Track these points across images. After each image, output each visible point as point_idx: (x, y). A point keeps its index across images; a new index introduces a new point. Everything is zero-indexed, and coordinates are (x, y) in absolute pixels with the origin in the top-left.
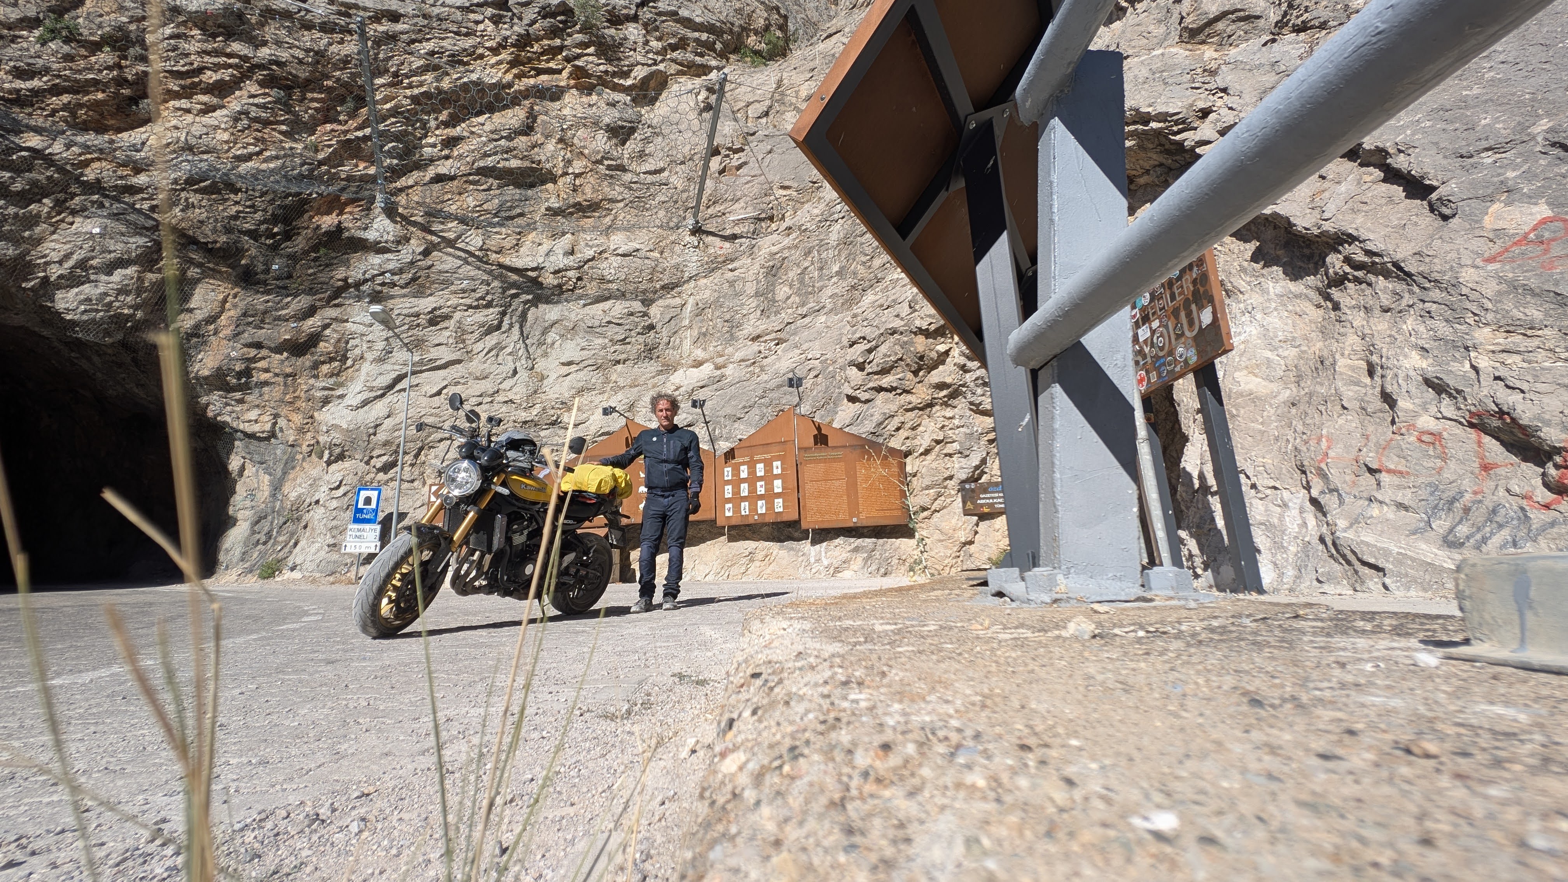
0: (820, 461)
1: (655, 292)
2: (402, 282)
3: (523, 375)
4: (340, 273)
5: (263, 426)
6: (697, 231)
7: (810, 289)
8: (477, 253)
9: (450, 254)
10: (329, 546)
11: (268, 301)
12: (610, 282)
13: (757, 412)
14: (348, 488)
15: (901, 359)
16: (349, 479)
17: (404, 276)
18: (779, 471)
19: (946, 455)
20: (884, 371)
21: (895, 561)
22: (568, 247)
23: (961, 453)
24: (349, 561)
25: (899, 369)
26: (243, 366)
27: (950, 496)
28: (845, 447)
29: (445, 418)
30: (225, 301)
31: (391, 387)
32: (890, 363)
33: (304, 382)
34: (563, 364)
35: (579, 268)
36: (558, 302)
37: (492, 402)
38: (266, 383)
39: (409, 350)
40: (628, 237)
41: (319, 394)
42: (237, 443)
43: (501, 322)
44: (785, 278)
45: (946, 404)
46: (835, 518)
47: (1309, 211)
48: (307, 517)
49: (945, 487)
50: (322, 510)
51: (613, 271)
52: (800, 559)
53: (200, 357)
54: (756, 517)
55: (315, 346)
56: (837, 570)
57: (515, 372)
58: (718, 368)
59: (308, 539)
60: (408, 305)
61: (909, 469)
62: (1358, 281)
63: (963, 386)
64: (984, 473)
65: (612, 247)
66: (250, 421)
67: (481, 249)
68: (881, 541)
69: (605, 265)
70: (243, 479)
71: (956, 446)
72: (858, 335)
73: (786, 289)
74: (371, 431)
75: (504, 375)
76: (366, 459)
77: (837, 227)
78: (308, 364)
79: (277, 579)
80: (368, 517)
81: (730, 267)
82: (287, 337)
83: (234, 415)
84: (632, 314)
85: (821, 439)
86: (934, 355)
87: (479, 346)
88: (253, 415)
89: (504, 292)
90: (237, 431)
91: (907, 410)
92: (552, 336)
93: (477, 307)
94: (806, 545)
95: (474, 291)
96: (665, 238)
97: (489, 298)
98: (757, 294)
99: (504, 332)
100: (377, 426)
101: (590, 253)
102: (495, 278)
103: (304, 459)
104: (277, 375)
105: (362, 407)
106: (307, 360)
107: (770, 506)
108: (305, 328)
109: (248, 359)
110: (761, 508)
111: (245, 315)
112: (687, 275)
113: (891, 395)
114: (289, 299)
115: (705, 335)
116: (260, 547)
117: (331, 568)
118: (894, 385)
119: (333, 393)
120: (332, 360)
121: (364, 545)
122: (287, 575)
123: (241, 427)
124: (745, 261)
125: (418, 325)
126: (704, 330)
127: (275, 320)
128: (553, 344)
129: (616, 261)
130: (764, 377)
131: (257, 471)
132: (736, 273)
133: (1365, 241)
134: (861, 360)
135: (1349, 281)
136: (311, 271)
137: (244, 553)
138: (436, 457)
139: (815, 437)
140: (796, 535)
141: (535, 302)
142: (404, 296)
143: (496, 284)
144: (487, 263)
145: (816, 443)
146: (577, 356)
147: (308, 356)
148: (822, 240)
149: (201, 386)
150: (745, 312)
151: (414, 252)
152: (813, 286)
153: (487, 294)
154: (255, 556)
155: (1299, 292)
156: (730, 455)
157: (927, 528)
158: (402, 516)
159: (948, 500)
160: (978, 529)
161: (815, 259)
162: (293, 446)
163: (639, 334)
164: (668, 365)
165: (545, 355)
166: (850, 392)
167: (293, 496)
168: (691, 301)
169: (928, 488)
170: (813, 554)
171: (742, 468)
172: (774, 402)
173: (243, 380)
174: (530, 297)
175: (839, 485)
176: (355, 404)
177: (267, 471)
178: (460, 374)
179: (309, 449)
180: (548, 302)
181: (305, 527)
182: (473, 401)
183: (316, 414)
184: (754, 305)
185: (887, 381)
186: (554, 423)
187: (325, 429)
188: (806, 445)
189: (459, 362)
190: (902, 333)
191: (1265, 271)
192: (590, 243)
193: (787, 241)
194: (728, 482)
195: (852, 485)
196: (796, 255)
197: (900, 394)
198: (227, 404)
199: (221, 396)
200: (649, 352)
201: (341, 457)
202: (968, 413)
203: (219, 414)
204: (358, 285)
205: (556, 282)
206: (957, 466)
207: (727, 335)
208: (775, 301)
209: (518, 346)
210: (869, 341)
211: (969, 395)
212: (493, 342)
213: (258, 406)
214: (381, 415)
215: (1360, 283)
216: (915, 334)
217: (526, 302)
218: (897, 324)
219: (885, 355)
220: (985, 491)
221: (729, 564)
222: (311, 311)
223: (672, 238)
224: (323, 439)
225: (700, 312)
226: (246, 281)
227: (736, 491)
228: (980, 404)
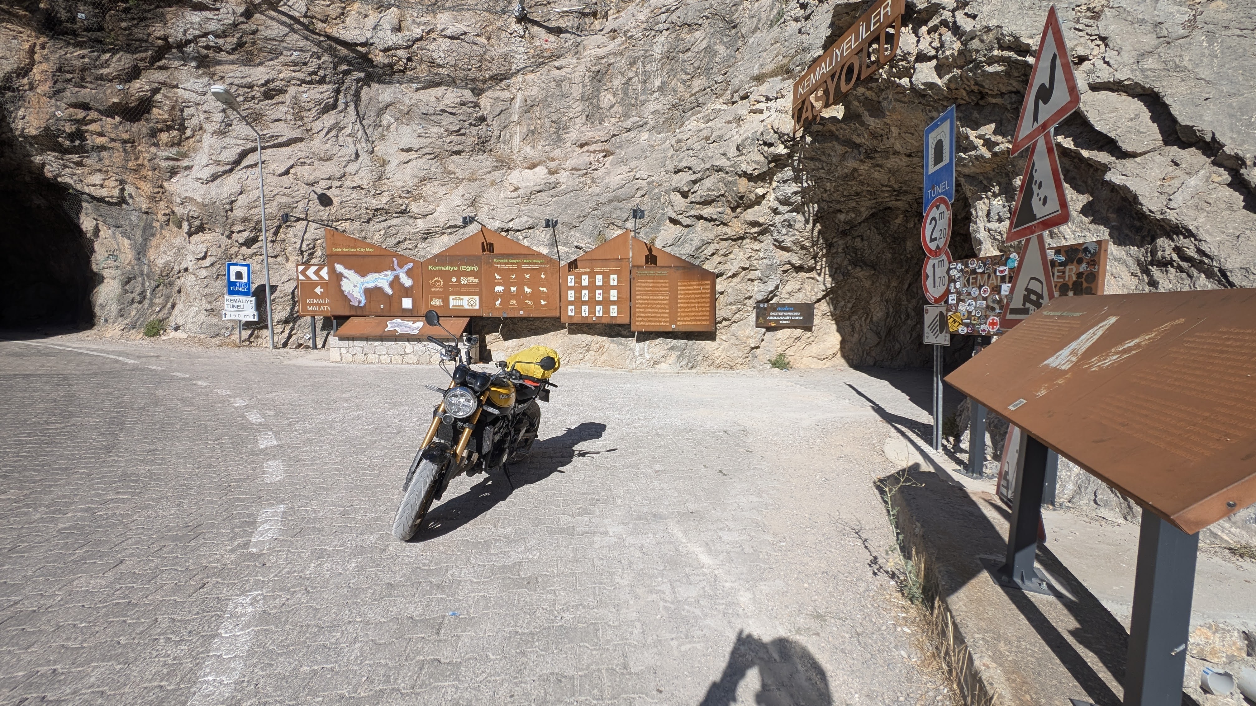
0: (649, 278)
1: (485, 82)
2: (228, 47)
3: (364, 158)
4: (158, 30)
5: (111, 191)
6: (523, 19)
7: (633, 101)
8: (302, 20)
9: (273, 19)
10: (206, 310)
11: (83, 57)
12: (440, 66)
13: (591, 222)
14: (214, 259)
15: (723, 195)
16: (213, 251)
17: (229, 40)
18: (615, 283)
19: (749, 280)
20: (706, 203)
21: (700, 358)
22: (395, 22)
23: (761, 279)
24: (230, 325)
25: (720, 204)
26: (74, 128)
27: (747, 311)
28: (670, 267)
29: (298, 198)
30: (32, 51)
31: (237, 162)
32: (713, 197)
33: (145, 151)
34: (402, 150)
35: (408, 47)
36: (390, 83)
37: (341, 186)
38: (102, 148)
39: (248, 124)
40: (455, 18)
41: (164, 164)
42: (84, 204)
43: (336, 101)
44: (609, 85)
45: (755, 239)
46: (658, 324)
47: (1157, 194)
48: (179, 283)
49: (745, 305)
50: (192, 278)
51: (442, 54)
52: (628, 353)
53: (21, 113)
54: (594, 319)
55: (149, 111)
56: (656, 363)
57: (357, 156)
58: (551, 173)
59: (184, 302)
60: (239, 74)
61: (719, 288)
62: (1180, 269)
63: (772, 225)
64: (775, 295)
65: (440, 27)
66: (95, 185)
67: (305, 16)
68: (691, 342)
69: (433, 46)
70: (100, 240)
71: (758, 274)
72: (684, 164)
73: (610, 97)
74: (228, 207)
75: (347, 158)
76: (227, 233)
77: (661, 39)
78: (145, 131)
79: (163, 337)
80: (242, 289)
81: (557, 64)
82: (116, 100)
83: (75, 177)
84: (464, 104)
85: (651, 259)
86: (753, 197)
87: (317, 126)
88: (97, 178)
89: (335, 68)
90: (83, 194)
91: (722, 240)
92: (387, 119)
93: (310, 83)
94: (632, 342)
95: (305, 64)
96: (491, 23)
97: (321, 73)
98: (583, 98)
99: (341, 112)
100: (232, 202)
101: (417, 31)
102: (325, 51)
103: (162, 227)
104: (113, 140)
105: (212, 181)
106: (141, 127)
107: (607, 311)
108: (132, 91)
109: (77, 121)
110: (599, 311)
111: (60, 70)
112: (514, 67)
113: (710, 225)
114: (108, 55)
115: (533, 132)
116: (135, 305)
117: (214, 330)
118: (714, 217)
119: (178, 163)
120: (169, 128)
121: (243, 314)
122: (172, 334)
123: (87, 190)
124: (568, 60)
125: (253, 98)
126: (532, 127)
127: (97, 79)
128: (389, 126)
129: (445, 44)
130: (596, 189)
131: (114, 234)
132: (563, 72)
133: (1201, 241)
134: (686, 189)
135: (1173, 266)
136: (124, 25)
137: (121, 310)
138: (295, 236)
139: (647, 257)
140: (625, 333)
141: (368, 80)
142: (233, 63)
143: (326, 58)
144: (313, 32)
145: (647, 263)
146: (415, 143)
147: (143, 122)
148: (646, 51)
149: (31, 145)
150: (571, 115)
151: (234, 13)
152: (636, 99)
153: (319, 68)
154: (133, 313)
155: (1119, 256)
156: (573, 265)
157: (726, 334)
158: (273, 288)
159: (745, 315)
160: (764, 338)
161: (640, 71)
162: (147, 213)
163: (471, 124)
164: (502, 162)
165: (382, 137)
166: (673, 216)
167: (160, 262)
168: (520, 96)
169: (731, 304)
170: (638, 349)
171: (583, 277)
172: (606, 215)
173: (77, 143)
174: (362, 75)
175: (664, 297)
176: (204, 177)
177: (124, 234)
178: (303, 154)
179: (165, 218)
180: (380, 82)
181: (179, 292)
182: (324, 184)
183: (165, 184)
184: (580, 109)
185: (707, 211)
186: (403, 212)
187: (178, 200)
188: (639, 264)
189: (301, 140)
190: (727, 173)
191: (1092, 227)
192: (418, 20)
193: (612, 46)
194: (571, 288)
195: (673, 299)
196: (621, 63)
197: (718, 226)
198: (65, 166)
199: (56, 158)
200: (482, 145)
201: (201, 229)
202: (772, 247)
203: (58, 175)
204: (181, 46)
205: (386, 61)
206: (756, 289)
207: (554, 136)
208: (599, 108)
209: (356, 128)
210: (694, 173)
211: (775, 234)
212: (332, 122)
213: (100, 171)
214: (234, 191)
215: (1182, 272)
216: (740, 176)
217: (358, 80)
218: (722, 162)
219: (709, 189)
220: (774, 310)
221: (569, 351)
222: (134, 73)
223: (499, 23)
224: (179, 210)
225: (528, 108)
226: (51, 30)
227: (578, 296)
228: (783, 241)
